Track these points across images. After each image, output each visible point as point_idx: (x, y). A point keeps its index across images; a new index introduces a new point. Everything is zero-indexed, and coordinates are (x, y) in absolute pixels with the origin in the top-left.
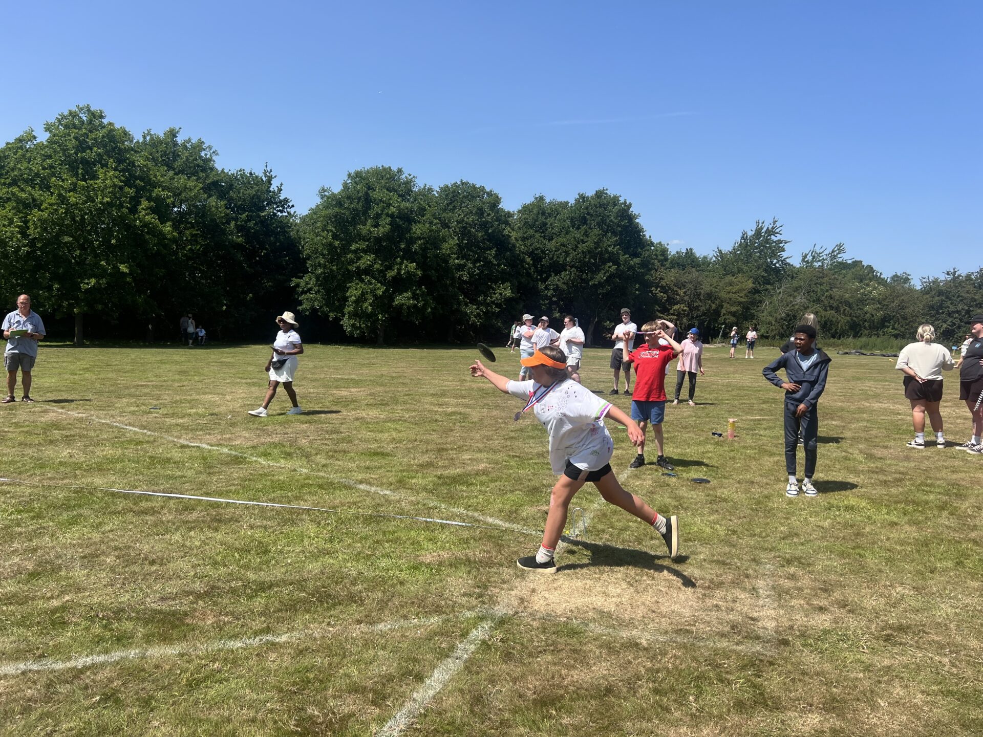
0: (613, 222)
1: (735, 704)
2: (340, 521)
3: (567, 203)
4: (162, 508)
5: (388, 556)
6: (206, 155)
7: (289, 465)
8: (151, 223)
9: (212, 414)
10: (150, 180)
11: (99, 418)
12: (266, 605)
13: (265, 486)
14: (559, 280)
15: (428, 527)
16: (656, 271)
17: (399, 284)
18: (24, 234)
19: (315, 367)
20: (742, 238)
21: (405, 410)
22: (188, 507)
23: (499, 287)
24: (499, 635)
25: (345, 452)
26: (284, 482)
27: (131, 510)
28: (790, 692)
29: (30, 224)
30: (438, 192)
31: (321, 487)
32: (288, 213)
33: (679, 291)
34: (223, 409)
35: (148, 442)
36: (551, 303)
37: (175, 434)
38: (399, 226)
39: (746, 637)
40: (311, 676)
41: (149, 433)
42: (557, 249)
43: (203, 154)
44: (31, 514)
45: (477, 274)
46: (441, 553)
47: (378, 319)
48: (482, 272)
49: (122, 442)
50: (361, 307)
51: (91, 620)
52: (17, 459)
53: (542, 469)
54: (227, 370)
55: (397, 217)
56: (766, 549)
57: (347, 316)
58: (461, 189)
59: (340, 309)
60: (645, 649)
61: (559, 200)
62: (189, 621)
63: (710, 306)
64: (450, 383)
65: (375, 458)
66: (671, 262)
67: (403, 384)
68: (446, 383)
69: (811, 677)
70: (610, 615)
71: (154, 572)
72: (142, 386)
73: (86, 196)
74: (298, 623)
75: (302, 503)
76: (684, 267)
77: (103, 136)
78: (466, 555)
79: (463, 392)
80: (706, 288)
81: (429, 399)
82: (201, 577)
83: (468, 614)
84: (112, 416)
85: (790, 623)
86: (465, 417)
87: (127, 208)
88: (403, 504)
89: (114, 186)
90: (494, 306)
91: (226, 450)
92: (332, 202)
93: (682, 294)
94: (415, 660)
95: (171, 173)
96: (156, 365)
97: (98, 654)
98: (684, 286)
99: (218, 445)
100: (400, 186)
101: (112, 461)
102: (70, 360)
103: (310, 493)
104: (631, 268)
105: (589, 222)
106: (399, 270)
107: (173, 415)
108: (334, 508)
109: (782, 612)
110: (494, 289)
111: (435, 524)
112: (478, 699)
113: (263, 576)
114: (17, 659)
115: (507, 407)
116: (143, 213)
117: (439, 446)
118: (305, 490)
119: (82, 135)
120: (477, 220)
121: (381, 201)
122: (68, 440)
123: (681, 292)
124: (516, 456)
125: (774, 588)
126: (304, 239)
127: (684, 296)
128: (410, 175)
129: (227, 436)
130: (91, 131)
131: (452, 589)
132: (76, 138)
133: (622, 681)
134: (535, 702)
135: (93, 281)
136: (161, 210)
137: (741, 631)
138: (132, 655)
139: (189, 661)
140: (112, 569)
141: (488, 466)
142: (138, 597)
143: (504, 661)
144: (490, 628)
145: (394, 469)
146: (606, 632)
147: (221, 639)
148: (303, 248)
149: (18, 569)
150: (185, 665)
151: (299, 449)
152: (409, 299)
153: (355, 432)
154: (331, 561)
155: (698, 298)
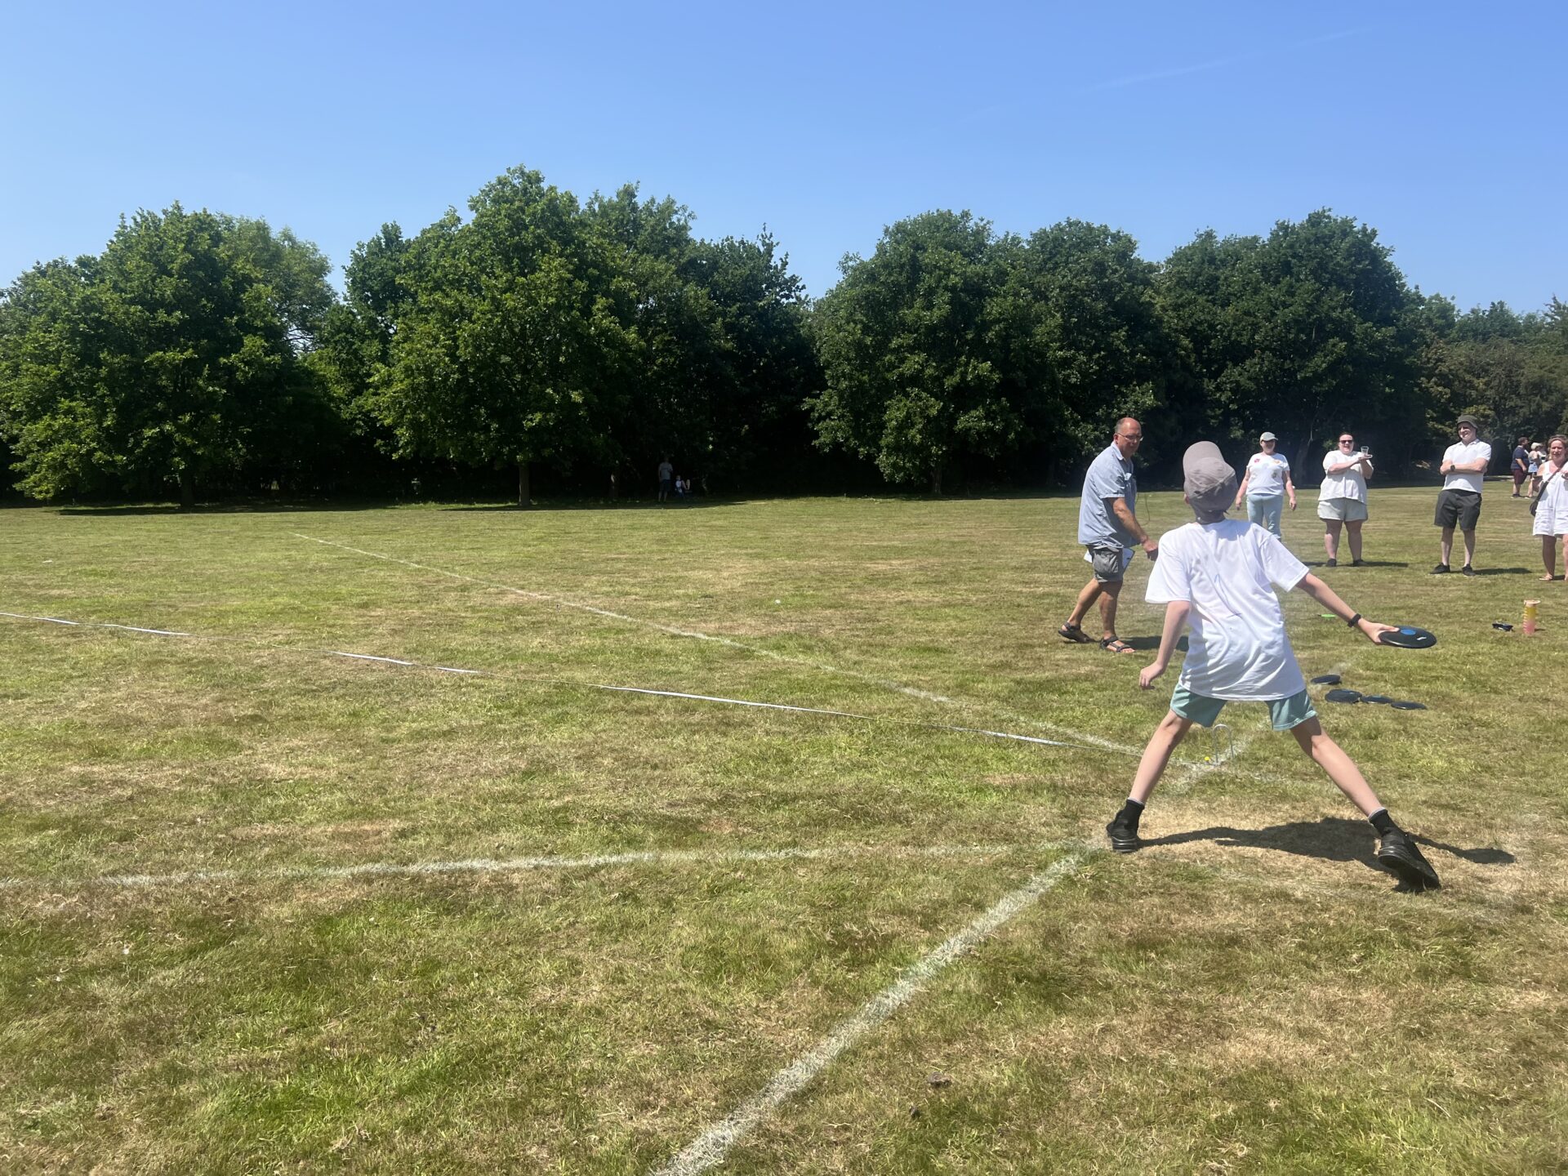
0: (1341, 266)
1: (1419, 971)
2: (879, 730)
3: (1255, 239)
4: (658, 707)
5: (943, 774)
6: (679, 220)
7: (810, 661)
8: (610, 330)
9: (706, 596)
10: (607, 265)
11: (567, 601)
12: (791, 818)
13: (780, 686)
14: (1240, 375)
15: (998, 743)
16: (1428, 346)
17: (965, 397)
18: (454, 358)
19: (839, 530)
21: (971, 591)
22: (688, 708)
23: (1134, 391)
24: (1089, 870)
25: (883, 646)
26: (804, 682)
27: (623, 709)
28: (1513, 965)
29: (460, 342)
30: (1029, 242)
31: (852, 689)
32: (797, 298)
33: (1476, 381)
34: (719, 589)
35: (630, 630)
36: (1228, 413)
37: (663, 621)
38: (964, 305)
39: (1464, 900)
40: (848, 894)
41: (630, 619)
42: (1238, 322)
43: (674, 219)
44: (513, 711)
45: (1095, 373)
46: (1015, 775)
47: (931, 455)
48: (1103, 368)
49: (599, 631)
50: (906, 437)
51: (597, 821)
52: (484, 649)
54: (720, 537)
55: (961, 290)
56: (1537, 793)
57: (884, 451)
58: (1067, 233)
59: (874, 441)
60: (1297, 901)
61: (1241, 235)
62: (703, 828)
63: (1539, 406)
64: (1044, 550)
65: (926, 655)
66: (1460, 330)
67: (970, 552)
68: (1037, 551)
69: (1554, 952)
71: (658, 777)
72: (613, 559)
73: (527, 298)
74: (830, 838)
75: (828, 707)
76: (1485, 337)
77: (543, 209)
78: (1051, 779)
79: (1065, 564)
80: (1530, 372)
81: (1008, 575)
82: (713, 785)
83: (1049, 846)
84: (582, 598)
85: (1544, 888)
87: (579, 310)
88: (965, 714)
89: (561, 279)
91: (728, 642)
92: (862, 275)
93: (1482, 386)
94: (975, 889)
95: (632, 253)
96: (626, 532)
97: (610, 855)
98: (1487, 371)
99: (717, 635)
100: (966, 239)
101: (592, 652)
102: (518, 526)
103: (838, 696)
104: (1378, 346)
105: (1295, 269)
106: (964, 374)
107: (657, 598)
108: (870, 714)
109: (1533, 874)
110: (1124, 395)
111: (1008, 740)
112: (1053, 935)
113: (785, 787)
114: (526, 854)
116: (600, 315)
117: (1021, 641)
118: (833, 692)
119: (516, 211)
120: (1095, 282)
121: (935, 267)
122: (537, 627)
123: (1480, 383)
126: (821, 338)
127: (1485, 390)
128: (982, 220)
129: (728, 624)
130: (527, 204)
131: (1029, 817)
132: (509, 216)
133: (1256, 932)
134: (1129, 944)
135: (538, 416)
136: (622, 309)
137: (1457, 892)
138: (646, 858)
139: (709, 868)
140: (611, 772)
141: (1094, 669)
142: (644, 801)
143: (1093, 899)
144: (1078, 862)
145: (952, 670)
146: (1245, 879)
147: (741, 849)
148: (819, 351)
149: (510, 768)
150: (705, 872)
151: (822, 641)
152: (980, 419)
153: (897, 621)
154: (868, 776)
155: (1514, 393)
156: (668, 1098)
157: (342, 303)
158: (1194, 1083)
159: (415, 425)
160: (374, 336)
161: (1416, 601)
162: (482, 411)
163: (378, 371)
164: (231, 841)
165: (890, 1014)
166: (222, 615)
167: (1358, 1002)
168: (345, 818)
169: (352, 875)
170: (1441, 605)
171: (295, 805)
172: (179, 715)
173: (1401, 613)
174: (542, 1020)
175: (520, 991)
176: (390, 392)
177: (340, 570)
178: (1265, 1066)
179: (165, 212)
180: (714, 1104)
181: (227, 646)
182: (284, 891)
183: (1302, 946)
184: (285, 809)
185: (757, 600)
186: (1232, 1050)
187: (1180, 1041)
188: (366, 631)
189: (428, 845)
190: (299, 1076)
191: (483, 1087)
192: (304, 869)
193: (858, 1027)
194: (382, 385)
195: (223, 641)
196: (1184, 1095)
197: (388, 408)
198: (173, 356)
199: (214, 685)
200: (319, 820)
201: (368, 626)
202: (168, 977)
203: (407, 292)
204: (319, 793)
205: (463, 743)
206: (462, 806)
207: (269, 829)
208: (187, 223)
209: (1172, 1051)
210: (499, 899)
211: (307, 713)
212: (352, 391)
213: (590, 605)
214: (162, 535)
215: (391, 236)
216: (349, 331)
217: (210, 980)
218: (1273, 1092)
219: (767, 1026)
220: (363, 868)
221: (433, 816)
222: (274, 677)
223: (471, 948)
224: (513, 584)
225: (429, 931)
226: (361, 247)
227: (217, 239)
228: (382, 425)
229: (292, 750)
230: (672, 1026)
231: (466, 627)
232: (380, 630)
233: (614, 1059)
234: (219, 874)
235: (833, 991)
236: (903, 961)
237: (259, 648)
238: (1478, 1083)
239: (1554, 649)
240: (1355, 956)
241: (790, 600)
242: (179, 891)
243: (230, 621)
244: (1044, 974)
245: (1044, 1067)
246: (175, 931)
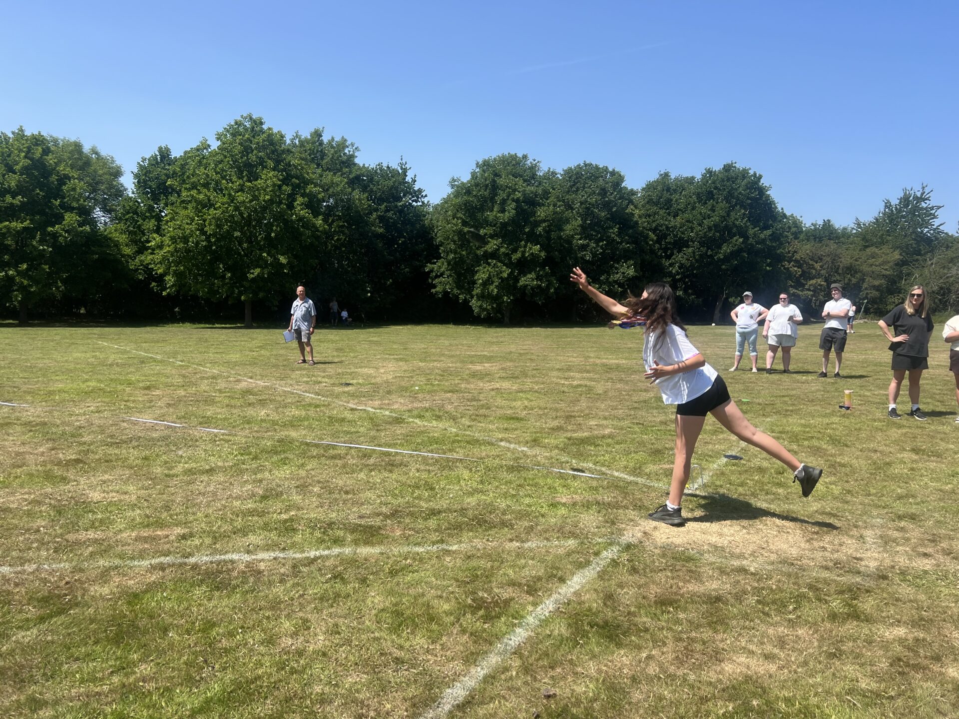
0: (742, 195)
1: (829, 616)
2: (488, 469)
3: (693, 178)
4: (346, 454)
5: (530, 496)
6: (349, 152)
7: (440, 425)
8: (305, 218)
9: (371, 384)
10: (304, 178)
11: (282, 387)
12: (439, 525)
13: (423, 441)
14: (682, 257)
15: (561, 476)
16: (789, 244)
17: (524, 266)
18: (203, 232)
19: (450, 345)
20: (886, 206)
21: (534, 383)
22: (366, 455)
23: (622, 266)
24: (625, 556)
25: (485, 416)
26: (438, 438)
27: (323, 456)
28: (883, 612)
29: (207, 222)
30: (562, 175)
31: (468, 442)
32: (422, 202)
33: (815, 265)
34: (378, 380)
35: (324, 405)
37: (344, 400)
38: (524, 211)
39: (848, 572)
40: (479, 573)
41: (323, 399)
42: (682, 225)
43: (346, 151)
44: (251, 457)
45: (600, 254)
46: (574, 496)
47: (503, 301)
48: (605, 251)
49: (304, 406)
50: (488, 289)
51: (313, 528)
52: (229, 417)
53: (665, 434)
54: (376, 348)
55: (522, 202)
56: (879, 507)
57: (475, 298)
58: (584, 170)
59: (469, 291)
60: (752, 574)
61: (685, 175)
62: (383, 532)
63: (850, 280)
64: (575, 359)
65: (512, 422)
66: (806, 235)
67: (531, 359)
68: (570, 359)
69: (904, 603)
70: (723, 549)
71: (350, 499)
73: (252, 196)
74: (465, 538)
75: (455, 454)
76: (820, 240)
77: (264, 141)
78: (596, 498)
79: (588, 367)
80: (845, 261)
81: (555, 373)
82: (386, 504)
83: (600, 540)
84: (291, 385)
85: (892, 564)
86: (590, 389)
87: (285, 204)
88: (539, 458)
89: (274, 185)
90: (616, 286)
91: (387, 413)
92: (462, 190)
93: (819, 268)
94: (558, 569)
95: (319, 171)
97: (323, 550)
98: (821, 259)
99: (380, 409)
100: (525, 171)
101: (301, 419)
102: (246, 339)
103: (460, 447)
104: (763, 241)
105: (715, 197)
106: (524, 253)
107: (339, 385)
108: (481, 459)
109: (886, 555)
110: (616, 268)
111: (567, 474)
112: (609, 598)
113: (432, 505)
114: (268, 550)
115: (630, 381)
116: (299, 208)
117: (567, 414)
118: (456, 445)
119: (246, 141)
120: (601, 200)
121: (507, 187)
122: (262, 403)
123: (817, 266)
124: (640, 424)
125: (881, 537)
126: (437, 227)
127: (820, 270)
128: (535, 160)
129: (387, 402)
130: (254, 137)
131: (585, 522)
132: (241, 144)
133: (730, 594)
134: (655, 602)
135: (257, 271)
136: (313, 205)
137: (844, 567)
138: (347, 552)
139: (388, 558)
140: (319, 496)
141: (613, 431)
142: (342, 515)
143: (631, 574)
144: (618, 551)
145: (528, 431)
146: (719, 560)
147: (408, 545)
148: (436, 235)
149: (252, 494)
150: (386, 560)
151: (447, 413)
152: (533, 280)
153: (491, 400)
154: (483, 497)
155: (836, 272)
156: (375, 710)
157: (131, 195)
158: (706, 691)
159: (177, 274)
160: (152, 217)
161: (794, 392)
162: (221, 266)
163: (155, 239)
164: (65, 543)
165: (513, 650)
166: (51, 393)
167: (797, 636)
168: (144, 527)
169: (151, 564)
170: (808, 395)
171: (109, 518)
172: (24, 459)
173: (786, 399)
174: (287, 660)
175: (270, 641)
176: (162, 252)
177: (130, 365)
178: (748, 679)
179: (13, 133)
180: (405, 713)
181: (56, 414)
182: (104, 576)
183: (758, 602)
184: (101, 521)
185: (403, 387)
186: (726, 668)
187: (694, 663)
188: (150, 405)
189: (201, 544)
190: (122, 703)
191: (250, 707)
192: (117, 562)
193: (494, 660)
194: (157, 248)
195: (52, 410)
196: (701, 698)
197: (160, 263)
198: (17, 225)
199: (48, 439)
200: (125, 528)
201: (151, 401)
202: (26, 636)
203: (173, 190)
204: (125, 510)
205: (221, 477)
206: (222, 518)
207: (91, 535)
208: (27, 140)
209: (691, 670)
210: (252, 579)
211: (114, 458)
212: (136, 252)
213: (298, 389)
214: (7, 341)
215: (164, 154)
216: (135, 213)
217: (56, 638)
218: (755, 695)
219: (436, 661)
220: (158, 560)
221: (203, 525)
222: (89, 434)
223: (236, 613)
224: (245, 375)
225: (205, 602)
226: (144, 160)
227: (47, 151)
228: (156, 274)
229: (104, 482)
230: (374, 662)
231: (216, 402)
232: (159, 404)
233: (336, 685)
234: (58, 566)
235: (476, 636)
236: (518, 616)
237: (78, 415)
238: (874, 686)
239: (875, 421)
240: (791, 607)
241: (424, 387)
242: (31, 577)
243: (57, 398)
244: (606, 623)
245: (613, 683)
246: (29, 604)
